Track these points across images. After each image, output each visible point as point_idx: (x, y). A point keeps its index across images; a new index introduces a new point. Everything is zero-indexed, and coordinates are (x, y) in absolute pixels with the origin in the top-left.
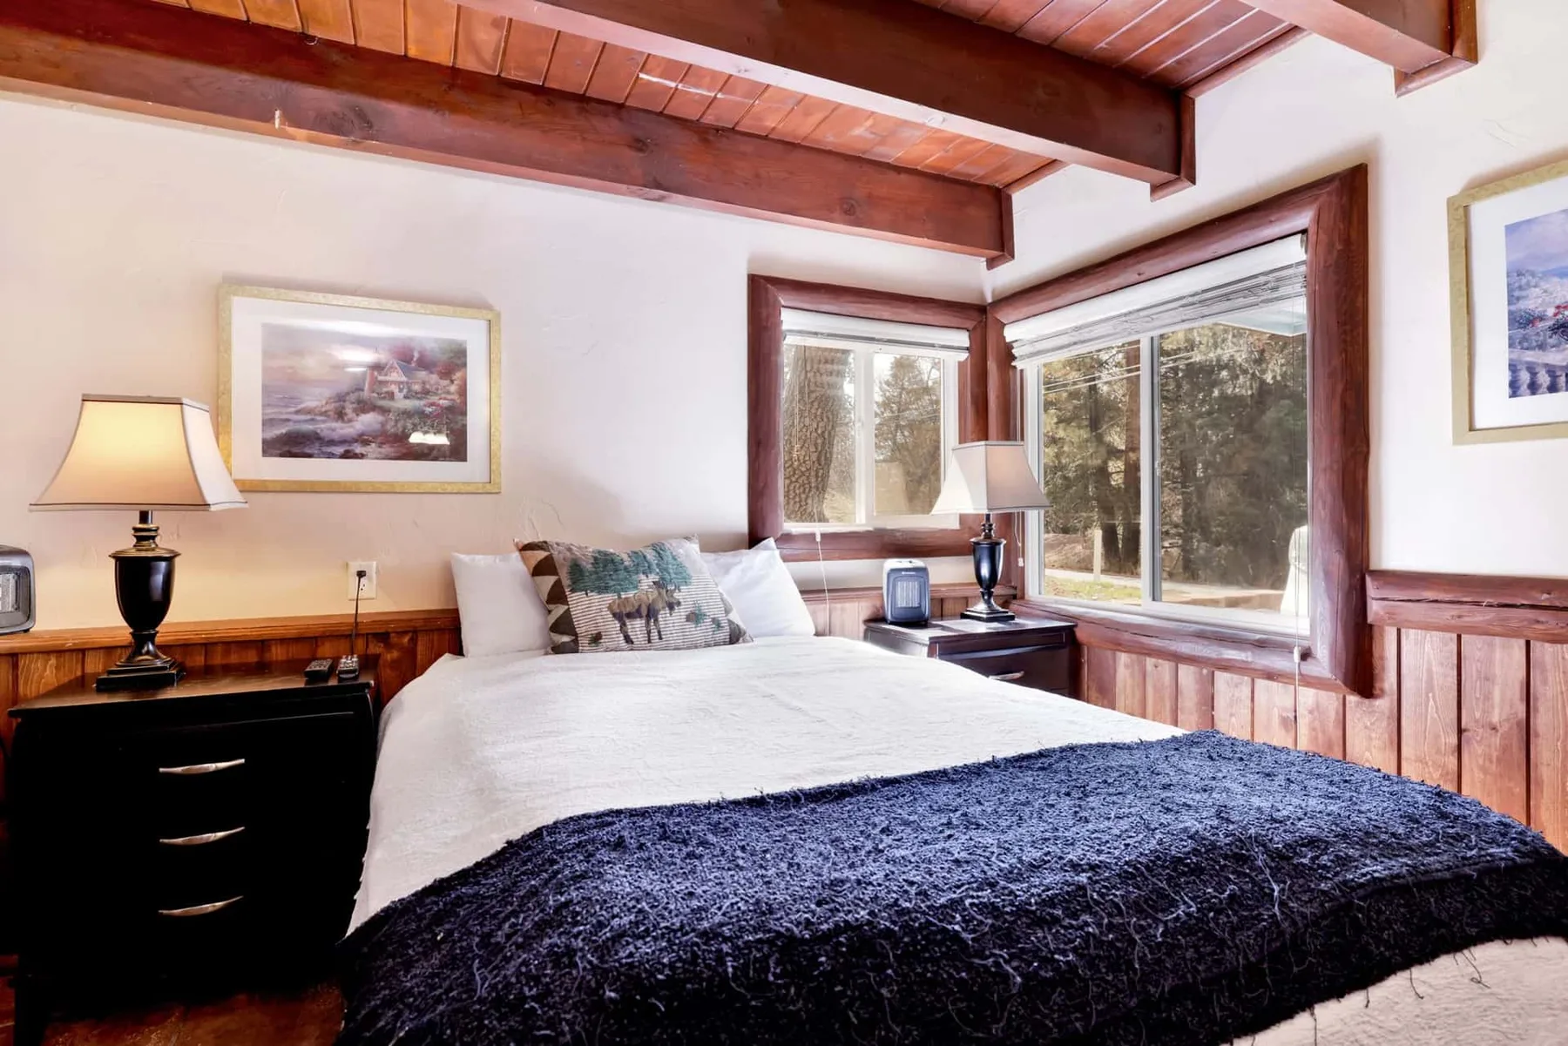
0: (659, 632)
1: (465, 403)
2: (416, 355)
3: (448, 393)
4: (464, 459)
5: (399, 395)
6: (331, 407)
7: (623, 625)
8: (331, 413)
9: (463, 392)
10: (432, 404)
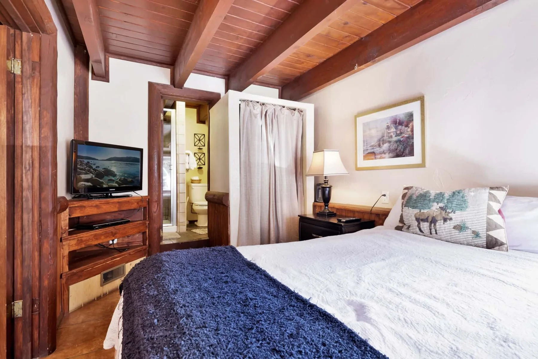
0: (436, 231)
1: (413, 134)
2: (398, 121)
3: (408, 132)
4: (413, 155)
5: (394, 136)
6: (377, 144)
7: (419, 224)
8: (377, 146)
9: (412, 131)
10: (403, 137)
